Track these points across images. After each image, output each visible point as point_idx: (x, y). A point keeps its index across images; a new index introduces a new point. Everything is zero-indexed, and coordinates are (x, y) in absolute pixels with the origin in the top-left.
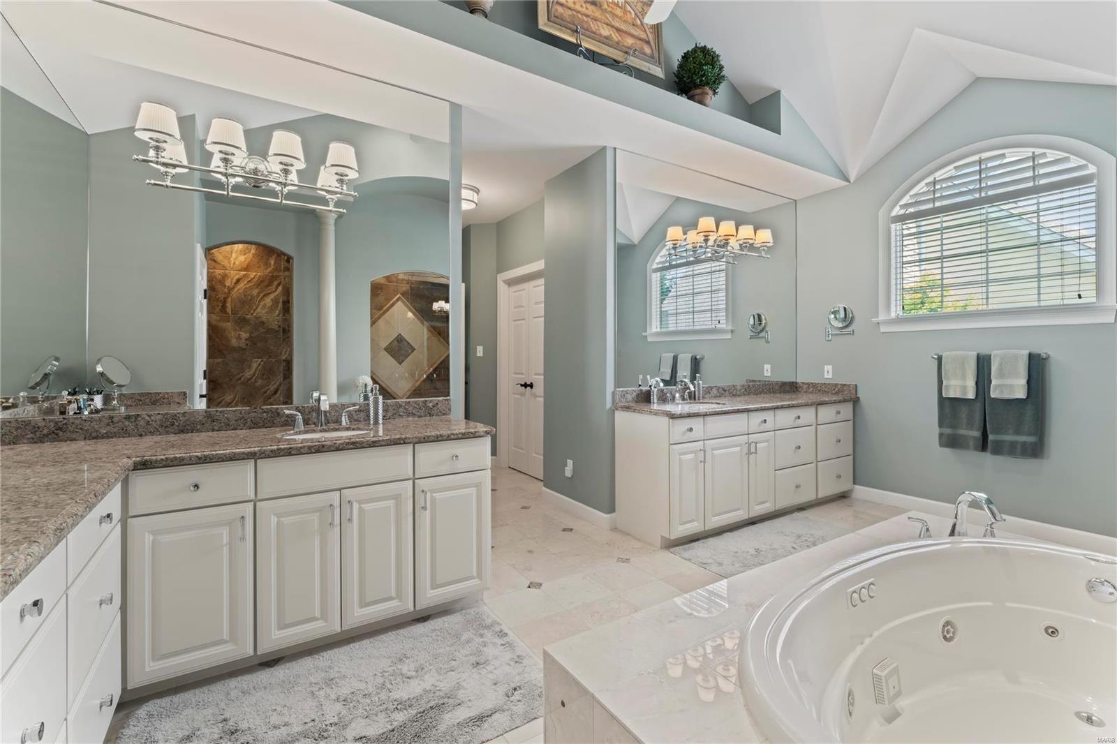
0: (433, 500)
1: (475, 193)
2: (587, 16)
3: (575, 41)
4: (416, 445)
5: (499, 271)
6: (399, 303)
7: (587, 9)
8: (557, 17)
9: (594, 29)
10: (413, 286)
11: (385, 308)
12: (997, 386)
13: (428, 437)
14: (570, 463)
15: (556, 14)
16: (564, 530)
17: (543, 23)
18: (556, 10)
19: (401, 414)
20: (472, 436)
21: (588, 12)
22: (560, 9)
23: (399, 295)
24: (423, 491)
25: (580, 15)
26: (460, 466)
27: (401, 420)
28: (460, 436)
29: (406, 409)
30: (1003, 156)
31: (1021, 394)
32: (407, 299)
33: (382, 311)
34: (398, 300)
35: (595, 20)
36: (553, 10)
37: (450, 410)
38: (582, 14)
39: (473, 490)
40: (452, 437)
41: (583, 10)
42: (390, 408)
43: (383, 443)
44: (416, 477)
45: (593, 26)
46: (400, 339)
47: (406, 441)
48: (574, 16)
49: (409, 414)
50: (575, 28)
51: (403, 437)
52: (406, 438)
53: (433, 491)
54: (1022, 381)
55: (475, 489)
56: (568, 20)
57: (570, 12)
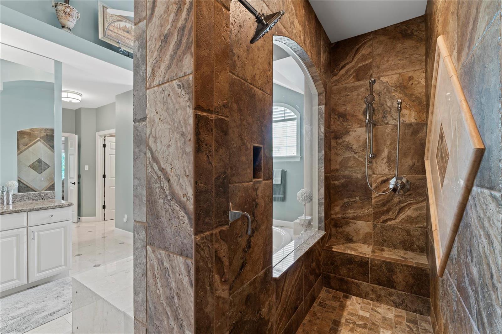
0: (39, 235)
1: (79, 96)
2: (124, 37)
3: (118, 46)
4: (29, 212)
5: (98, 130)
6: (39, 142)
7: (124, 34)
8: (109, 35)
9: (127, 43)
10: (48, 134)
11: (29, 145)
12: (275, 180)
13: (35, 209)
14: (126, 216)
15: (108, 34)
16: (120, 244)
17: (101, 36)
18: (108, 32)
19: (25, 199)
20: (61, 207)
21: (124, 35)
22: (110, 32)
23: (39, 138)
24: (32, 232)
25: (120, 36)
26: (54, 220)
27: (25, 202)
28: (54, 207)
29: (28, 197)
30: (277, 108)
31: (280, 183)
32: (44, 141)
33: (27, 146)
34: (38, 141)
35: (128, 39)
36: (107, 32)
37: (55, 196)
38: (122, 36)
39: (62, 230)
40: (50, 208)
41: (122, 34)
42: (18, 197)
43: (8, 213)
44: (29, 226)
45: (127, 41)
46: (39, 161)
47: (22, 211)
48: (117, 36)
49: (29, 199)
50: (117, 41)
51: (21, 209)
52: (22, 210)
53: (38, 232)
54: (280, 179)
55: (63, 229)
56: (114, 37)
57: (115, 34)
